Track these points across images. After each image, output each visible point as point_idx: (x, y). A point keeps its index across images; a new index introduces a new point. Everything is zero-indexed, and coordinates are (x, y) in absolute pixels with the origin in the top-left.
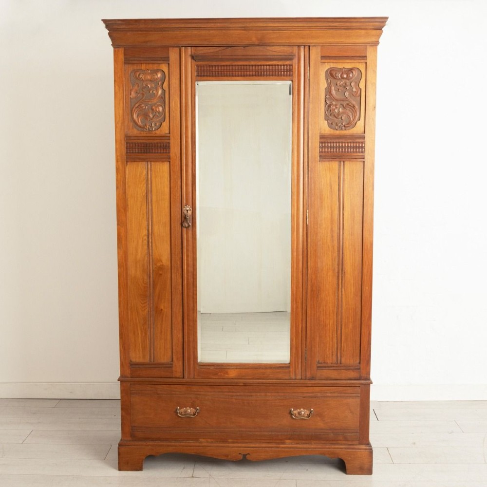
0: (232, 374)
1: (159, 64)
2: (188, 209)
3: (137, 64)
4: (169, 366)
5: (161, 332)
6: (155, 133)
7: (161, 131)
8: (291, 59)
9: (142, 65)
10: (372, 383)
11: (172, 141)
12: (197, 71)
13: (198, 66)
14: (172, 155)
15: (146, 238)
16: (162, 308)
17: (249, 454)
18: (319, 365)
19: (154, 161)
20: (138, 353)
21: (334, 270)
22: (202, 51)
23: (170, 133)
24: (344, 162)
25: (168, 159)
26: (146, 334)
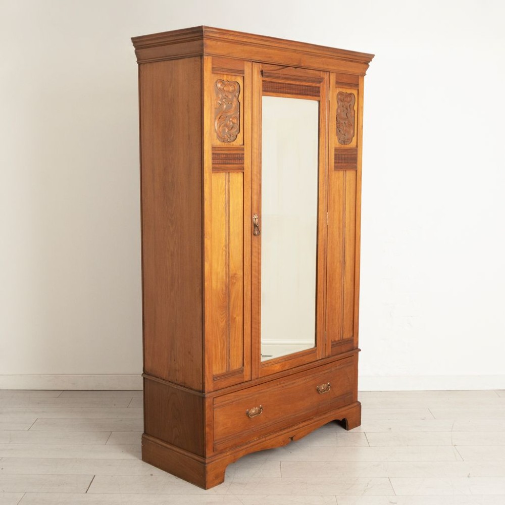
0: (277, 368)
1: (236, 76)
2: (255, 217)
3: (220, 74)
4: (241, 371)
5: (235, 340)
6: (233, 145)
7: (237, 142)
8: (320, 82)
9: (224, 76)
10: (360, 350)
11: (245, 152)
12: (263, 86)
13: (263, 81)
14: (245, 166)
15: (224, 248)
16: (235, 316)
17: (294, 436)
18: (333, 344)
19: (231, 172)
20: (218, 365)
21: (340, 262)
22: (267, 68)
23: (244, 144)
24: (346, 171)
25: (242, 169)
26: (224, 345)
